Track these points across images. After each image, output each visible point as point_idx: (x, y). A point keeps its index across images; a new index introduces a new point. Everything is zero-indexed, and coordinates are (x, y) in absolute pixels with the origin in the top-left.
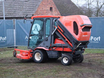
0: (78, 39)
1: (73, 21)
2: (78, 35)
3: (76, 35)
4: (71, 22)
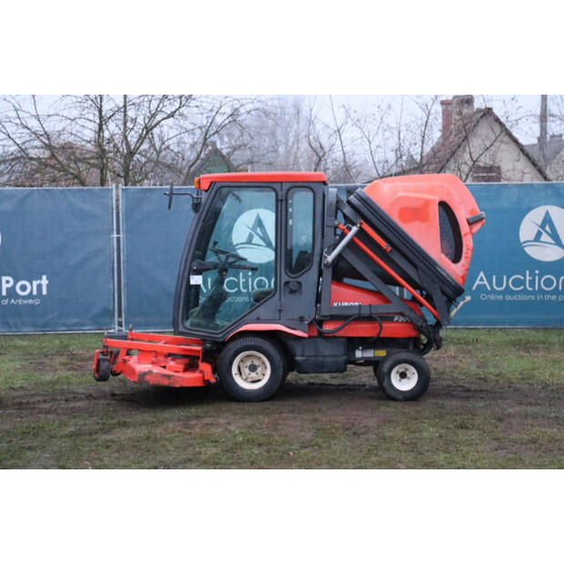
0: (463, 277)
1: (437, 199)
2: (463, 261)
3: (449, 262)
4: (427, 203)
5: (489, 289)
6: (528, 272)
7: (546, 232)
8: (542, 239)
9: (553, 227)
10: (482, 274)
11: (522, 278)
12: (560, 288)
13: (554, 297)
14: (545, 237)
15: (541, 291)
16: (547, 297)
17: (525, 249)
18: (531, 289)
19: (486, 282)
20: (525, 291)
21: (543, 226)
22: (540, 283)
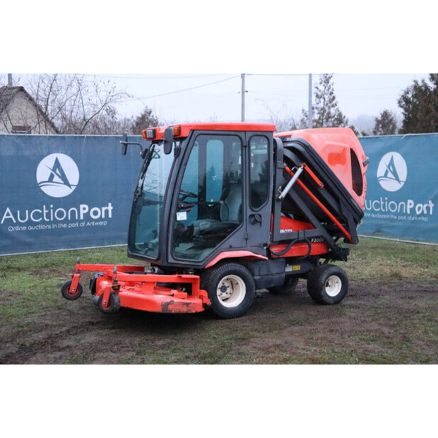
5: (15, 222)
6: (44, 207)
7: (57, 174)
8: (54, 180)
9: (61, 171)
10: (8, 210)
11: (40, 212)
12: (69, 218)
13: (65, 226)
14: (56, 179)
15: (56, 221)
16: (60, 225)
17: (42, 188)
18: (48, 220)
19: (11, 216)
20: (43, 222)
21: (54, 170)
22: (54, 215)
